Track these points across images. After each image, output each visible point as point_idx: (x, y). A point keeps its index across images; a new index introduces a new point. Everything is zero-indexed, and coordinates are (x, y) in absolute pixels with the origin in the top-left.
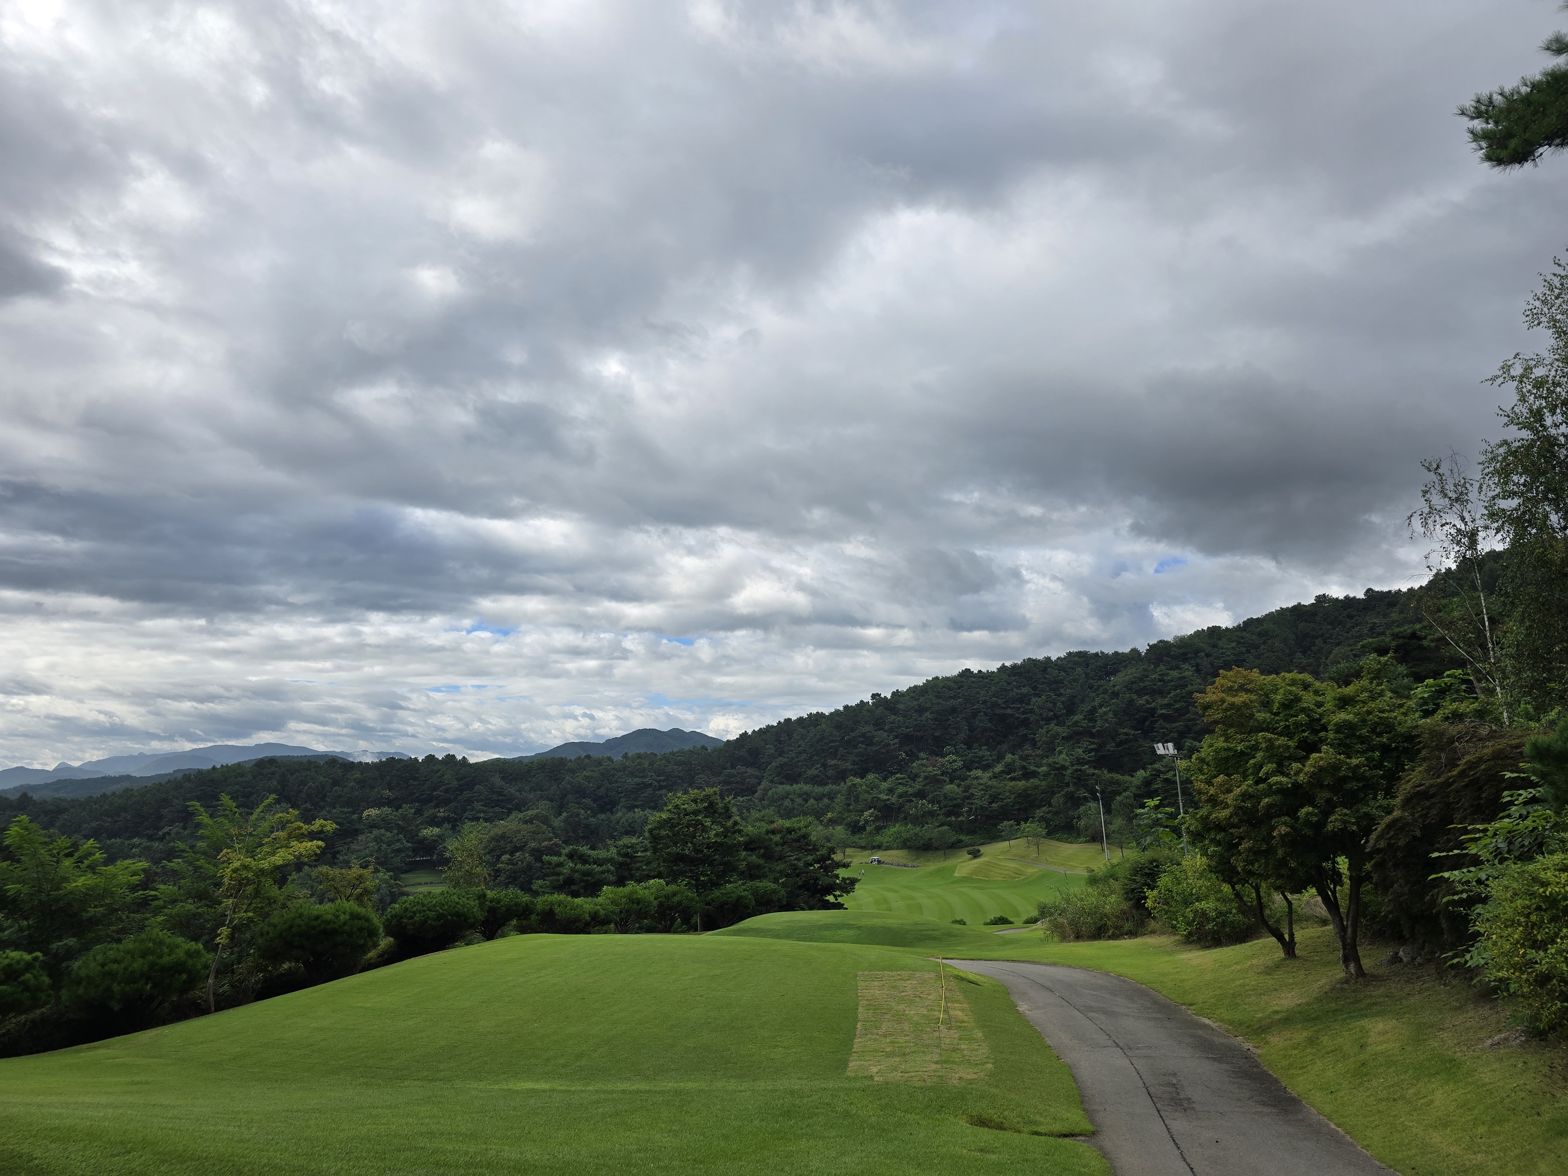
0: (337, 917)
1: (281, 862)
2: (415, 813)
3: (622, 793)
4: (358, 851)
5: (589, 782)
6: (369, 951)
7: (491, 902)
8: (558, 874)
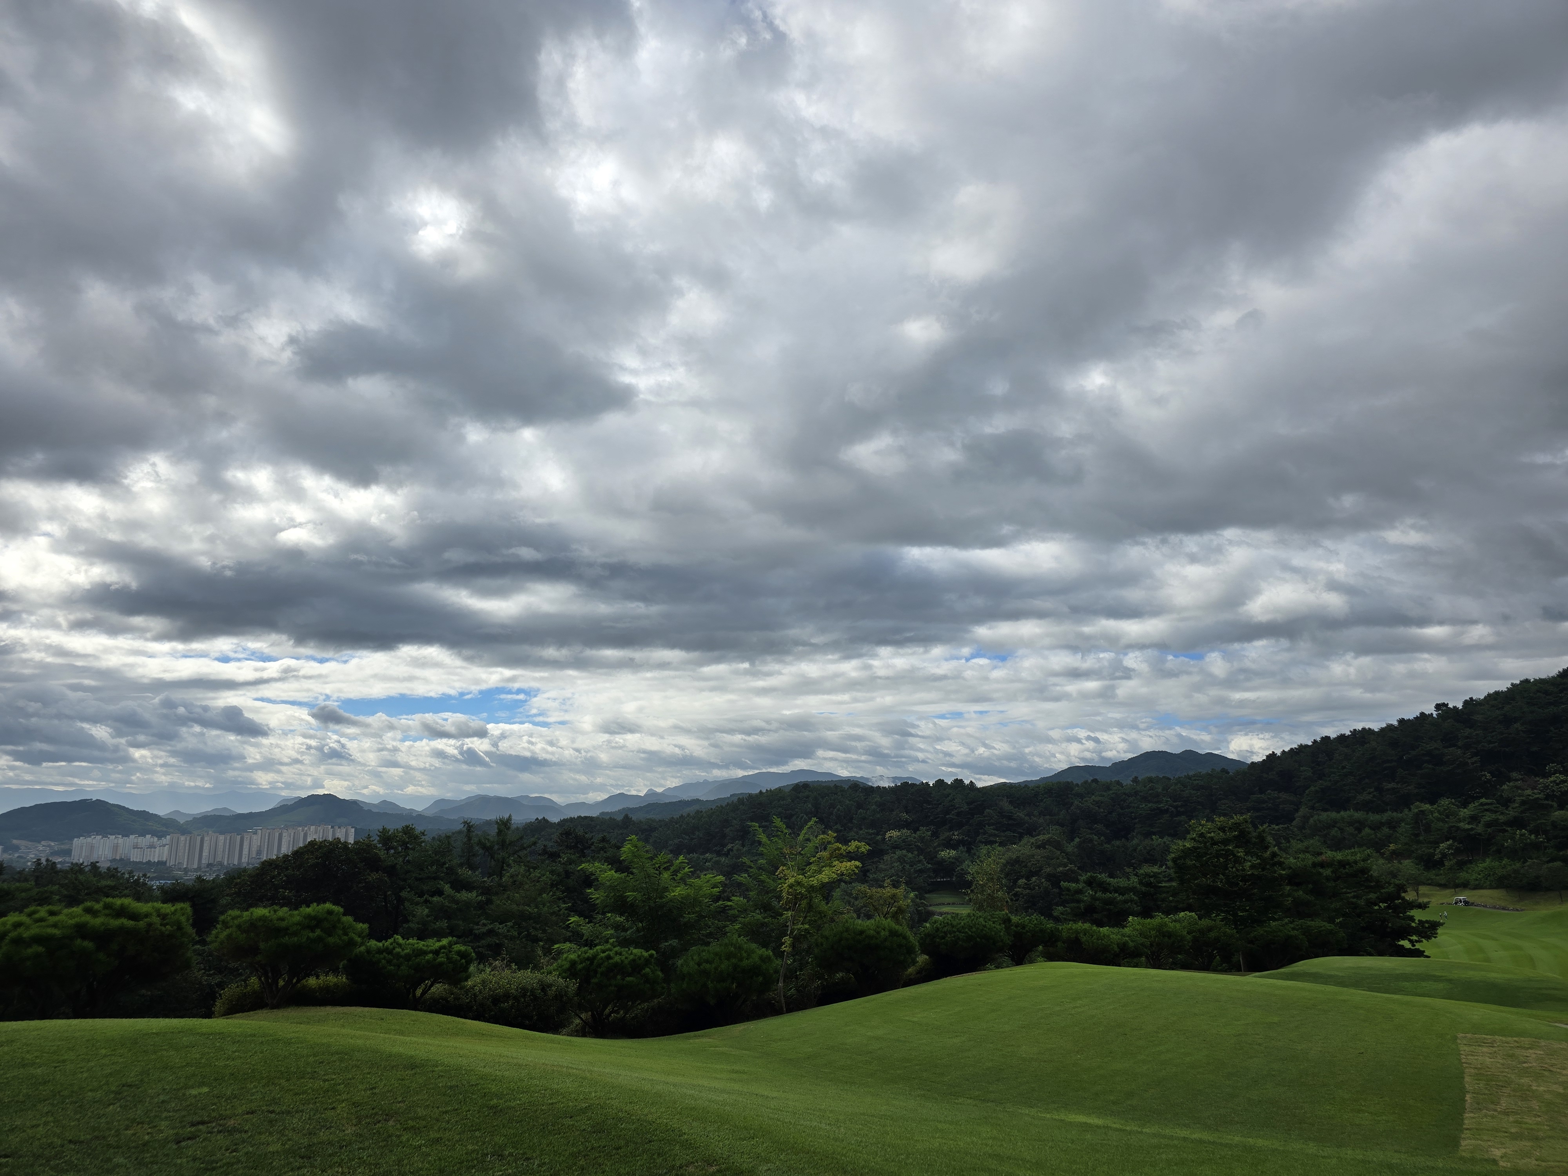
0: (878, 933)
1: (827, 880)
2: (932, 835)
3: (1135, 818)
4: (885, 870)
5: (1099, 807)
6: (909, 967)
7: (1016, 926)
8: (1078, 901)
